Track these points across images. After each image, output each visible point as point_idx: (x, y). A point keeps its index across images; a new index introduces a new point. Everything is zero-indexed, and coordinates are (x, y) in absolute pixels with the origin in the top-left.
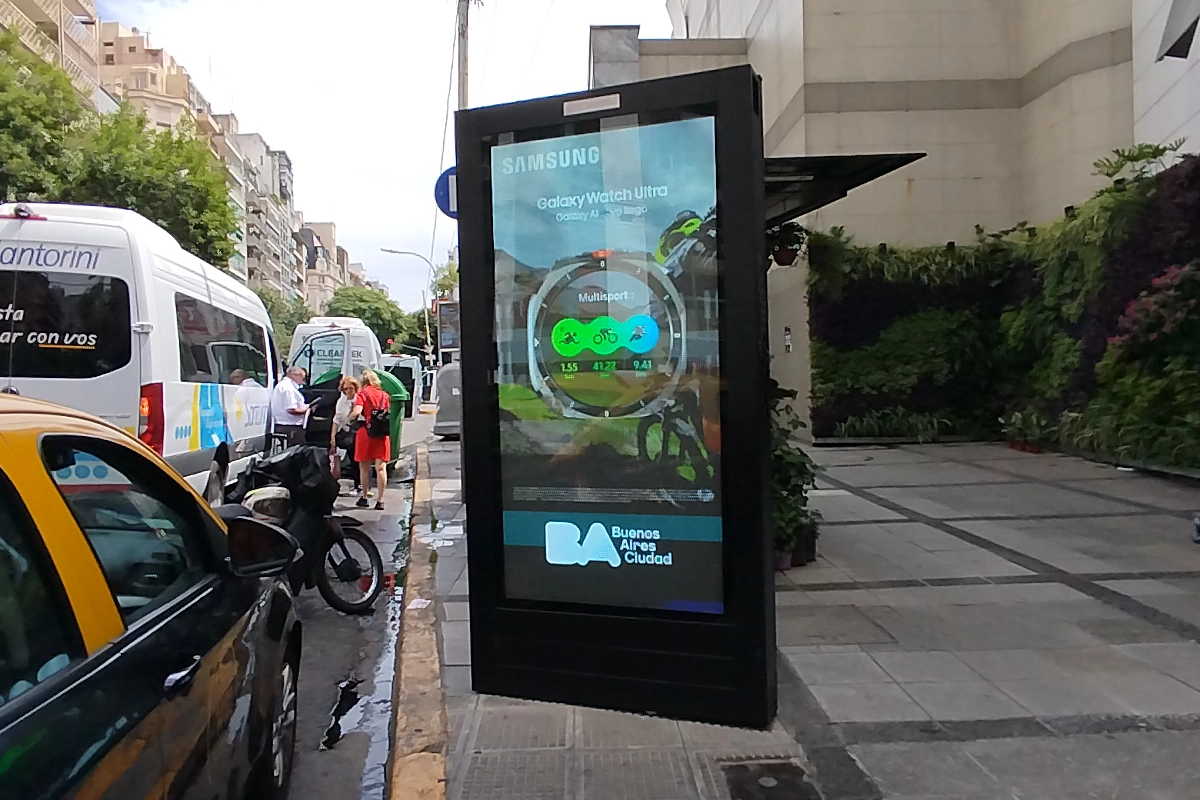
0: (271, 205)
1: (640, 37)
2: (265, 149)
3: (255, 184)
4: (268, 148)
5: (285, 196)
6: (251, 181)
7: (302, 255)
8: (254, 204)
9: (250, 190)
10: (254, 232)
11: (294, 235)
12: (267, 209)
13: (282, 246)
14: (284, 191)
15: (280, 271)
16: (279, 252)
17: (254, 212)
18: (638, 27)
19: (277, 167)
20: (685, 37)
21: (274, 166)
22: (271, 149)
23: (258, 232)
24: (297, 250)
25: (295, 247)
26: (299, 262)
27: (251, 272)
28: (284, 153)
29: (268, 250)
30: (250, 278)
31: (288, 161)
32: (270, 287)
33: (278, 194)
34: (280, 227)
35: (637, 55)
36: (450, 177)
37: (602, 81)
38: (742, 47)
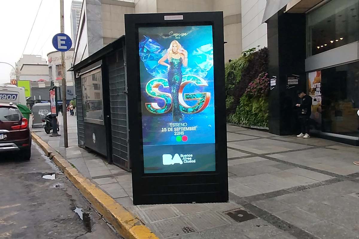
36: (58, 37)
37: (89, 10)
38: (133, 5)
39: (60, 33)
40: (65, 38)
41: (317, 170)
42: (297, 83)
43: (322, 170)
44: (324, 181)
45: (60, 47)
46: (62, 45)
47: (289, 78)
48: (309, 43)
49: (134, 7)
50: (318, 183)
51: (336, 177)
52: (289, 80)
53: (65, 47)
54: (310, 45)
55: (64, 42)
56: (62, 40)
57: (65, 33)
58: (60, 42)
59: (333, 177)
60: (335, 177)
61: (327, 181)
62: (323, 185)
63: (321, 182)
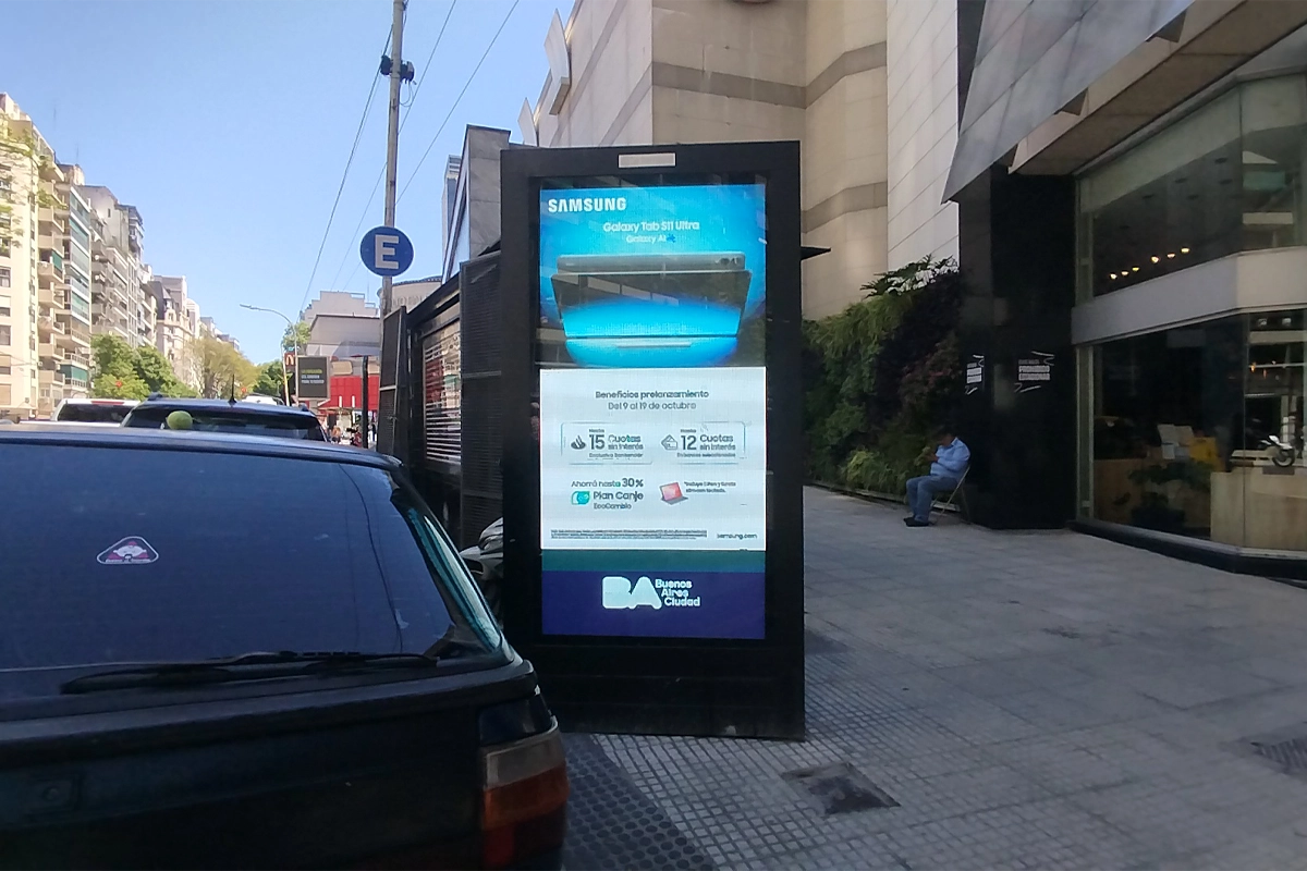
0: (118, 255)
1: (510, 141)
2: (113, 203)
3: (101, 234)
4: (116, 201)
5: (134, 249)
6: (98, 232)
7: (150, 306)
8: (100, 254)
9: (95, 241)
10: (100, 280)
11: (142, 287)
12: (114, 259)
13: (130, 296)
14: (134, 245)
15: (127, 319)
16: (126, 301)
17: (100, 261)
19: (127, 221)
21: (123, 220)
22: (119, 202)
23: (104, 280)
24: (146, 300)
25: (144, 298)
26: (147, 313)
27: (95, 318)
28: (134, 208)
29: (115, 298)
30: (94, 323)
31: (138, 215)
33: (126, 246)
34: (129, 277)
36: (377, 236)
39: (383, 225)
40: (395, 240)
42: (1047, 377)
45: (380, 264)
46: (386, 258)
47: (1020, 362)
48: (1085, 262)
52: (1021, 369)
54: (1086, 267)
55: (391, 251)
56: (385, 245)
57: (395, 227)
58: (380, 251)
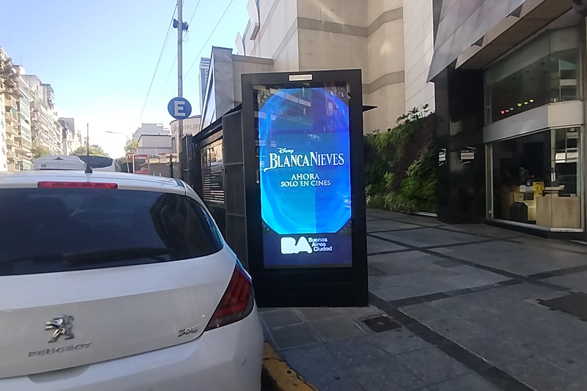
0: (42, 108)
1: (233, 53)
2: (39, 83)
3: (34, 98)
4: (41, 82)
5: (50, 105)
6: (32, 96)
7: (59, 131)
8: (34, 108)
9: (31, 101)
10: (35, 120)
11: (55, 123)
12: (41, 110)
13: (49, 127)
14: (50, 103)
15: (49, 138)
16: (48, 130)
17: (34, 111)
18: (232, 49)
19: (46, 92)
20: (244, 55)
21: (44, 91)
22: (42, 83)
23: (36, 120)
24: (57, 129)
25: (56, 128)
26: (58, 136)
27: (33, 139)
28: (49, 85)
29: (42, 128)
30: (32, 141)
31: (52, 89)
32: (44, 146)
33: (46, 104)
34: (48, 119)
35: (232, 61)
36: (175, 102)
37: (218, 69)
38: (271, 62)
39: (177, 96)
40: (183, 103)
41: (491, 268)
42: (473, 158)
43: (498, 268)
44: (497, 283)
45: (177, 114)
46: (179, 111)
49: (273, 65)
50: (488, 285)
51: (513, 277)
53: (184, 114)
55: (182, 108)
56: (179, 105)
57: (183, 97)
58: (177, 108)
59: (510, 277)
60: (511, 278)
61: (500, 283)
62: (495, 287)
63: (493, 284)
